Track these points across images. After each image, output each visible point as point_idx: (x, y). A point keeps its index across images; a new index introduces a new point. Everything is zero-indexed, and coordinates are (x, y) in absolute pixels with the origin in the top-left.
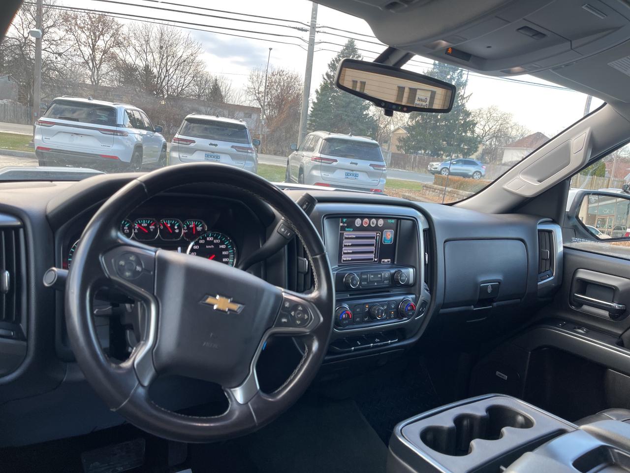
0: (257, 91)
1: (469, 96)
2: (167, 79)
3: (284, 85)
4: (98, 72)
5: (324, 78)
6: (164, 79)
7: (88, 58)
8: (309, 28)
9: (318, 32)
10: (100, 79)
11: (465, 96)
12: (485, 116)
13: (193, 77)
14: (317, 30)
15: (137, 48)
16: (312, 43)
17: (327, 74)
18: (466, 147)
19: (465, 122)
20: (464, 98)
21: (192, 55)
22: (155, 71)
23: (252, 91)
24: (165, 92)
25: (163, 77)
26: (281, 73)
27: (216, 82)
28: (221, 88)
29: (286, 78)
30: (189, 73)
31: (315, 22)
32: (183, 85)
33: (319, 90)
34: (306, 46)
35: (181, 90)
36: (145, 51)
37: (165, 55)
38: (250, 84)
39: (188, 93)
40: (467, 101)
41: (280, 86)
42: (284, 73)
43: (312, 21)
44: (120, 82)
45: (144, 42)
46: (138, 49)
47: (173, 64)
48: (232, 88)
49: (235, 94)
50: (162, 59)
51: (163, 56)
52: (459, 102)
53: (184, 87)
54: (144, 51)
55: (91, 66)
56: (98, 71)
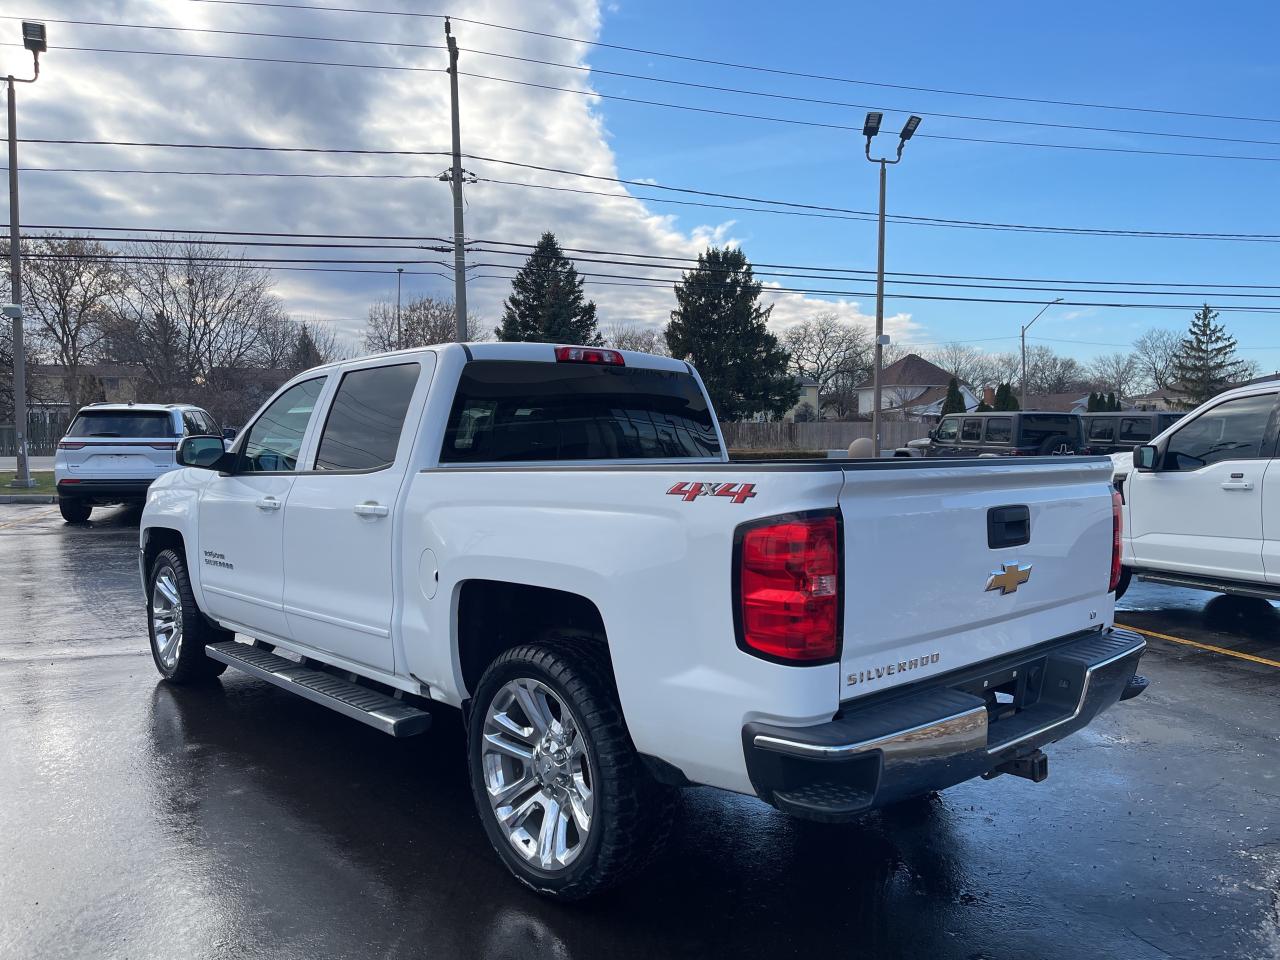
0: (386, 342)
1: (769, 311)
2: (206, 338)
3: (435, 326)
4: (74, 344)
5: (508, 307)
6: (202, 339)
7: (54, 320)
8: (453, 245)
9: (468, 250)
10: (80, 355)
11: (761, 311)
12: (816, 339)
13: (260, 330)
14: (466, 247)
15: (143, 288)
16: (460, 269)
17: (513, 300)
18: (777, 398)
19: (769, 355)
20: (761, 315)
21: (253, 290)
22: (182, 327)
23: (376, 342)
24: (206, 365)
25: (199, 336)
26: (427, 304)
27: (305, 332)
28: (317, 345)
29: (437, 313)
30: (250, 323)
31: (462, 236)
32: (241, 346)
33: (502, 329)
34: (452, 274)
35: (238, 356)
36: (160, 291)
37: (200, 295)
38: (371, 330)
39: (252, 360)
40: (766, 320)
41: (429, 327)
42: (434, 303)
43: (456, 236)
44: (108, 351)
45: (156, 277)
46: (146, 289)
47: (216, 310)
48: (337, 343)
49: (344, 353)
50: (194, 302)
51: (197, 297)
52: (754, 322)
53: (242, 350)
54: (158, 292)
55: (60, 335)
56: (74, 341)
